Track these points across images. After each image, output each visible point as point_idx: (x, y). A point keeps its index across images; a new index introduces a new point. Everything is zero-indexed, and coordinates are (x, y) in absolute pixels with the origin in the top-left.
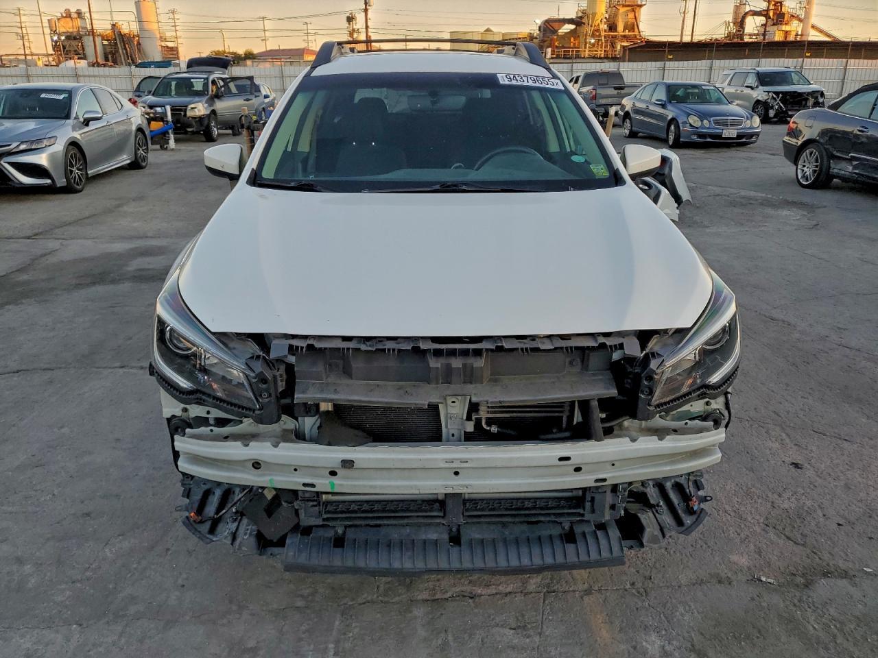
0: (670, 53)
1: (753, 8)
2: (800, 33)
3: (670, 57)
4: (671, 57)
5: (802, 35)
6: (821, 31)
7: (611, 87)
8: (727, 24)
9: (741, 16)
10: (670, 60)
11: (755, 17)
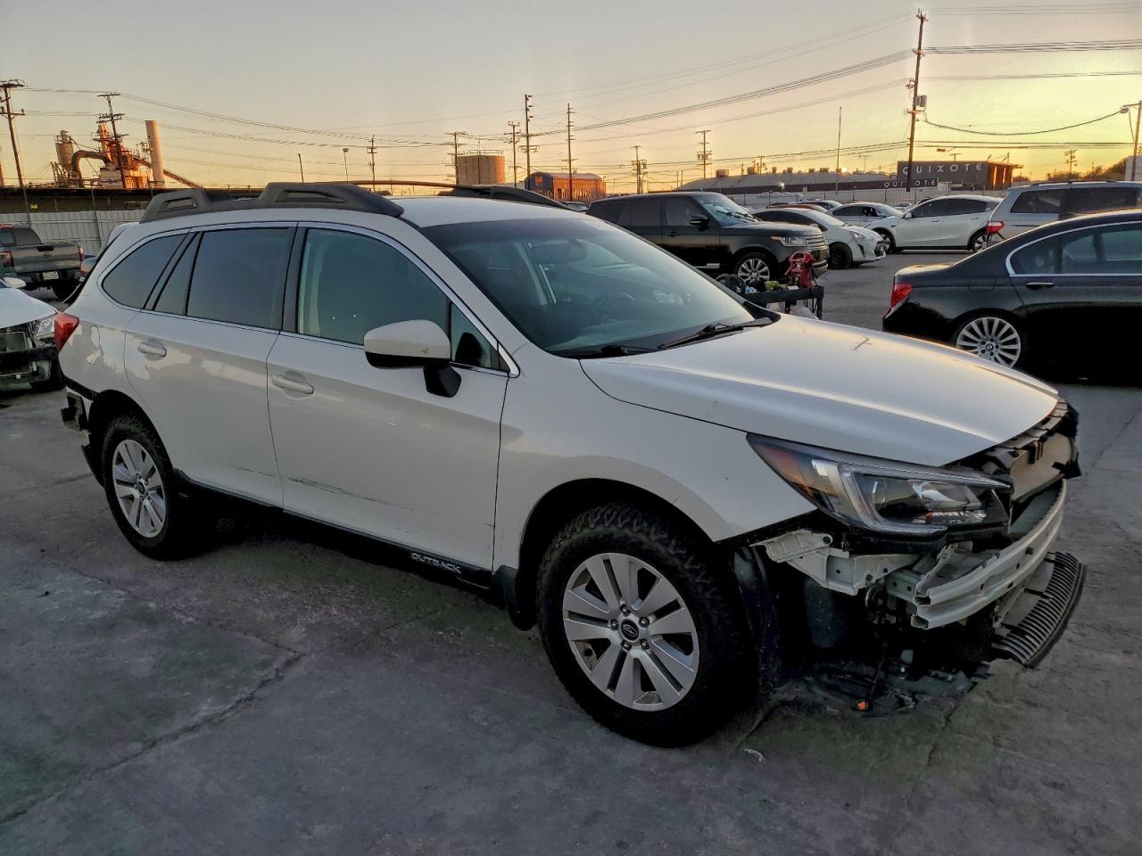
0: (31, 201)
1: (83, 149)
2: (152, 179)
3: (32, 207)
4: (36, 207)
5: (155, 182)
6: (177, 178)
7: (34, 248)
8: (55, 166)
9: (70, 156)
10: (35, 211)
11: (88, 159)
